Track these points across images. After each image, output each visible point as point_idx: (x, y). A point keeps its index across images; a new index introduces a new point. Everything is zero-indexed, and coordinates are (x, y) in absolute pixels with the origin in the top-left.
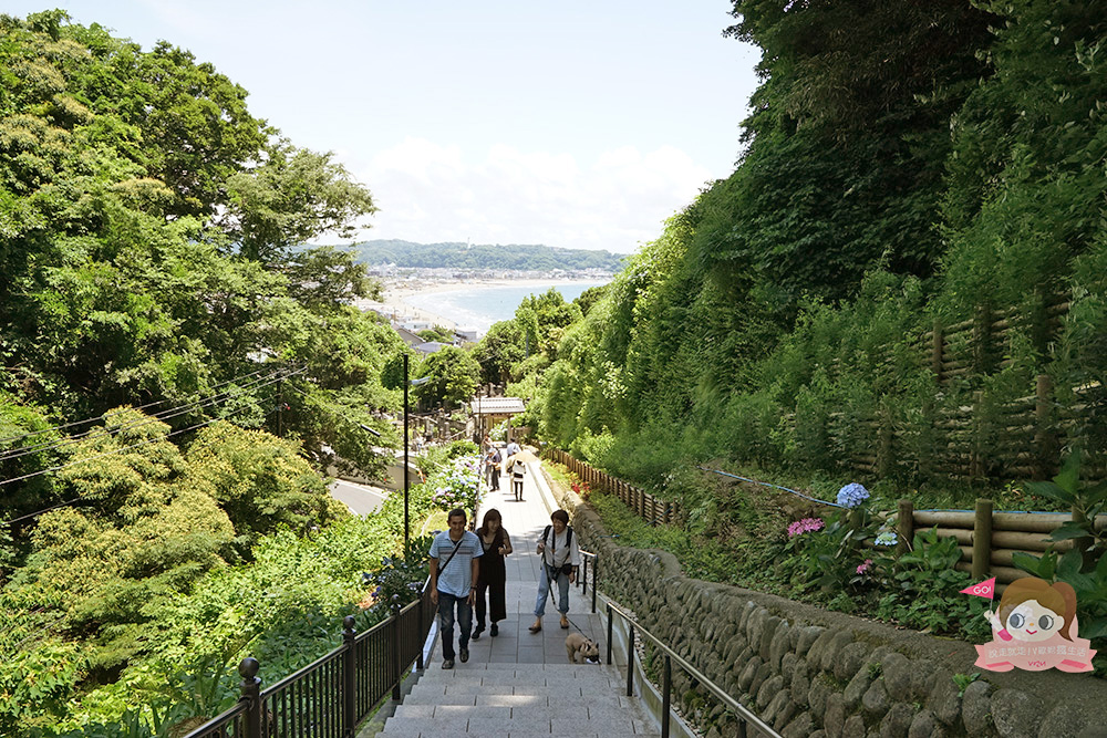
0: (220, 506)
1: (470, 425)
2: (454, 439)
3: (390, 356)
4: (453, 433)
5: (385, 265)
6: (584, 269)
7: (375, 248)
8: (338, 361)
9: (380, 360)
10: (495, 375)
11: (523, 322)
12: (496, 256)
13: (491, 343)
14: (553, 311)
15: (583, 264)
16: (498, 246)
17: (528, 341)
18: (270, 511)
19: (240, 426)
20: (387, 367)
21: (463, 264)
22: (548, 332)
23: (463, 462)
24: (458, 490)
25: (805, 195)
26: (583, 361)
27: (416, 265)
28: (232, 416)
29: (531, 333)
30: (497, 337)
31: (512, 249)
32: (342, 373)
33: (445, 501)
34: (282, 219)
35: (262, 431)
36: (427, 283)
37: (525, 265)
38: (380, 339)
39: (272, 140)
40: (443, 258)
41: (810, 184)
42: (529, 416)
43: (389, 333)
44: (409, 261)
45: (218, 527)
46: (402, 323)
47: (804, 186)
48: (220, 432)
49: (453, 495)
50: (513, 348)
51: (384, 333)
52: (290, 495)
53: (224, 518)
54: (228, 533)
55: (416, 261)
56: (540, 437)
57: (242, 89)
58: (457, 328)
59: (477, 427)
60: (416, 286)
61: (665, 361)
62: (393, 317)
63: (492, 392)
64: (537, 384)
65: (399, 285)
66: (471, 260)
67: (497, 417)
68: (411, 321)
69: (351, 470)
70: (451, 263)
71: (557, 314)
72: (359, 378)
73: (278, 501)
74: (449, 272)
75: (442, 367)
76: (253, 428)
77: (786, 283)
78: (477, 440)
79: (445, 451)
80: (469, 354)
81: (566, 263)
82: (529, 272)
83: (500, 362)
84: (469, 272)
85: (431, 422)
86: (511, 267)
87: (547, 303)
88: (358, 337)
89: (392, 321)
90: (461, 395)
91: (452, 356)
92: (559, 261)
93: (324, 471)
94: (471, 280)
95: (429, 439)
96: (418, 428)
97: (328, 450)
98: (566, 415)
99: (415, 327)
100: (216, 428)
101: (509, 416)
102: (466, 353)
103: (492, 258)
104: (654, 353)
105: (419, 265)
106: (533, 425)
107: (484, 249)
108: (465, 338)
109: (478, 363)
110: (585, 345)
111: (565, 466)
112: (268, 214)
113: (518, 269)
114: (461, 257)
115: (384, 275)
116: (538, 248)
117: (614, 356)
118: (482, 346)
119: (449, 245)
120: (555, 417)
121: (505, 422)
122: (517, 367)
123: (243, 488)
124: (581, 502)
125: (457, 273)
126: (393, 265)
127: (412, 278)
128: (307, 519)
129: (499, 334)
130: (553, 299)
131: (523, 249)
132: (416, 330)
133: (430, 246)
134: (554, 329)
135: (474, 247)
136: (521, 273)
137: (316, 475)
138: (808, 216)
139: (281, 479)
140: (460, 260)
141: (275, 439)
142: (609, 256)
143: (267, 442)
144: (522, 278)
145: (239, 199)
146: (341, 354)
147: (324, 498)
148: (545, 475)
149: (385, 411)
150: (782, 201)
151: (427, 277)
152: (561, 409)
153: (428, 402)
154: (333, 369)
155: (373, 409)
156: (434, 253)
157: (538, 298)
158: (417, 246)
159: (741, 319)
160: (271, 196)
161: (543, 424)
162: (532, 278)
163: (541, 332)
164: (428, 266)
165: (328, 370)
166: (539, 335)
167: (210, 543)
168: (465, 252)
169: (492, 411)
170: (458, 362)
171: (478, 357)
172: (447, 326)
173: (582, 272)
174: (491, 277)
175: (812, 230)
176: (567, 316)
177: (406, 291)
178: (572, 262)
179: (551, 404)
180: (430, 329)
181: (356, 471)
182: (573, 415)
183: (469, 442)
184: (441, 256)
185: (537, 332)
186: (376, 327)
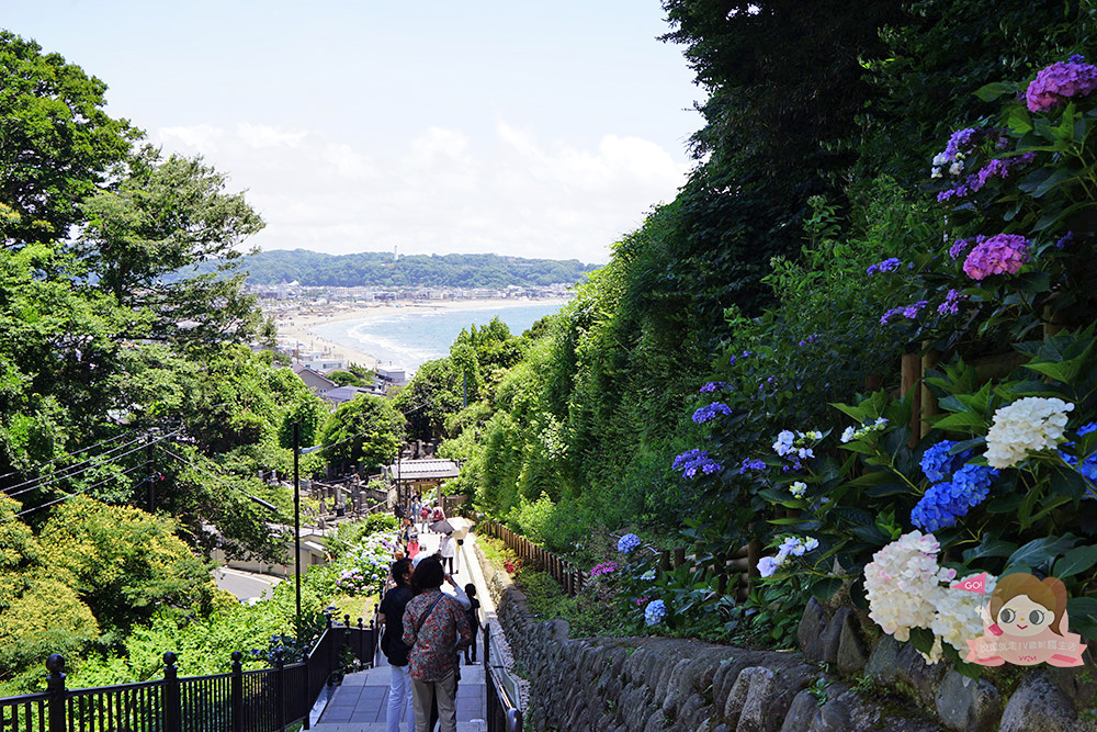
0: (82, 599)
1: (393, 495)
2: (373, 512)
3: (291, 408)
4: (371, 505)
5: (285, 284)
6: (548, 285)
7: (271, 261)
8: (223, 415)
9: (277, 414)
10: (424, 429)
11: (458, 361)
12: (432, 270)
13: (419, 388)
14: (497, 347)
15: (547, 278)
16: (435, 257)
17: (466, 385)
18: (142, 602)
19: (102, 500)
20: (288, 421)
21: (388, 281)
22: (490, 374)
23: (377, 540)
24: (367, 572)
25: (735, 235)
26: (523, 413)
27: (326, 283)
28: (92, 490)
29: (470, 375)
30: (427, 382)
31: (453, 260)
32: (228, 431)
33: (352, 585)
34: (151, 247)
35: (130, 507)
36: (341, 306)
37: (470, 281)
38: (276, 386)
39: (136, 148)
40: (363, 273)
41: (741, 222)
42: (465, 482)
43: (290, 378)
44: (317, 279)
45: (79, 624)
46: (308, 362)
47: (735, 225)
48: (79, 510)
49: (362, 578)
50: (447, 395)
51: (282, 378)
52: (166, 583)
53: (86, 612)
54: (91, 630)
55: (326, 278)
56: (477, 508)
57: (99, 82)
58: (380, 367)
59: (399, 495)
60: (327, 311)
61: (607, 414)
62: (296, 353)
63: (421, 451)
64: (477, 440)
65: (304, 310)
66: (400, 275)
67: (425, 483)
68: (320, 359)
69: (241, 553)
70: (372, 280)
71: (502, 350)
72: (251, 435)
73: (151, 590)
74: (369, 292)
75: (357, 420)
76: (119, 503)
77: (717, 331)
78: (399, 512)
79: (358, 527)
80: (390, 403)
81: (524, 276)
82: (476, 290)
83: (430, 413)
84: (397, 291)
85: (343, 492)
86: (452, 284)
87: (490, 336)
88: (250, 384)
89: (294, 359)
90: (381, 458)
91: (369, 407)
92: (515, 275)
93: (207, 554)
94: (399, 302)
95: (340, 513)
96: (326, 499)
97: (212, 529)
98: (505, 480)
99: (325, 366)
100: (74, 504)
101: (438, 481)
102: (387, 404)
103: (426, 273)
104: (596, 405)
105: (331, 282)
106: (469, 492)
107: (416, 260)
108: (390, 380)
109: (402, 416)
110: (526, 393)
111: (503, 542)
112: (133, 240)
113: (462, 286)
114: (386, 271)
115: (284, 296)
116: (486, 259)
117: (557, 406)
118: (408, 393)
119: (369, 256)
120: (493, 482)
121: (434, 490)
122: (452, 420)
123: (109, 575)
124: (511, 582)
125: (380, 293)
126: (295, 283)
127: (321, 301)
128: (187, 613)
129: (429, 377)
130: (497, 332)
131: (468, 259)
132: (325, 371)
133: (344, 258)
134: (498, 370)
135: (403, 258)
136: (465, 292)
137: (197, 559)
138: (739, 258)
139: (155, 565)
140: (384, 276)
141: (147, 516)
142: (581, 267)
143: (137, 520)
144: (466, 298)
145: (99, 222)
146: (226, 407)
147: (207, 586)
148: (477, 552)
149: (284, 479)
150: (713, 240)
151: (340, 300)
152: (501, 473)
153: (339, 465)
154: (216, 426)
155: (267, 477)
156: (349, 267)
157: (479, 330)
158: (327, 258)
159: (679, 368)
160: (138, 218)
161: (480, 491)
162: (479, 297)
163: (482, 374)
164: (343, 284)
165: (210, 427)
166: (479, 379)
167: (71, 641)
168: (391, 266)
169: (417, 476)
170: (375, 414)
171: (402, 407)
172: (369, 365)
173: (545, 289)
174: (425, 297)
175: (742, 274)
176: (515, 353)
177: (313, 319)
178: (531, 276)
179: (489, 466)
180: (345, 369)
181: (247, 554)
182: (514, 479)
183: (389, 516)
184: (359, 271)
185: (477, 374)
186: (273, 370)
